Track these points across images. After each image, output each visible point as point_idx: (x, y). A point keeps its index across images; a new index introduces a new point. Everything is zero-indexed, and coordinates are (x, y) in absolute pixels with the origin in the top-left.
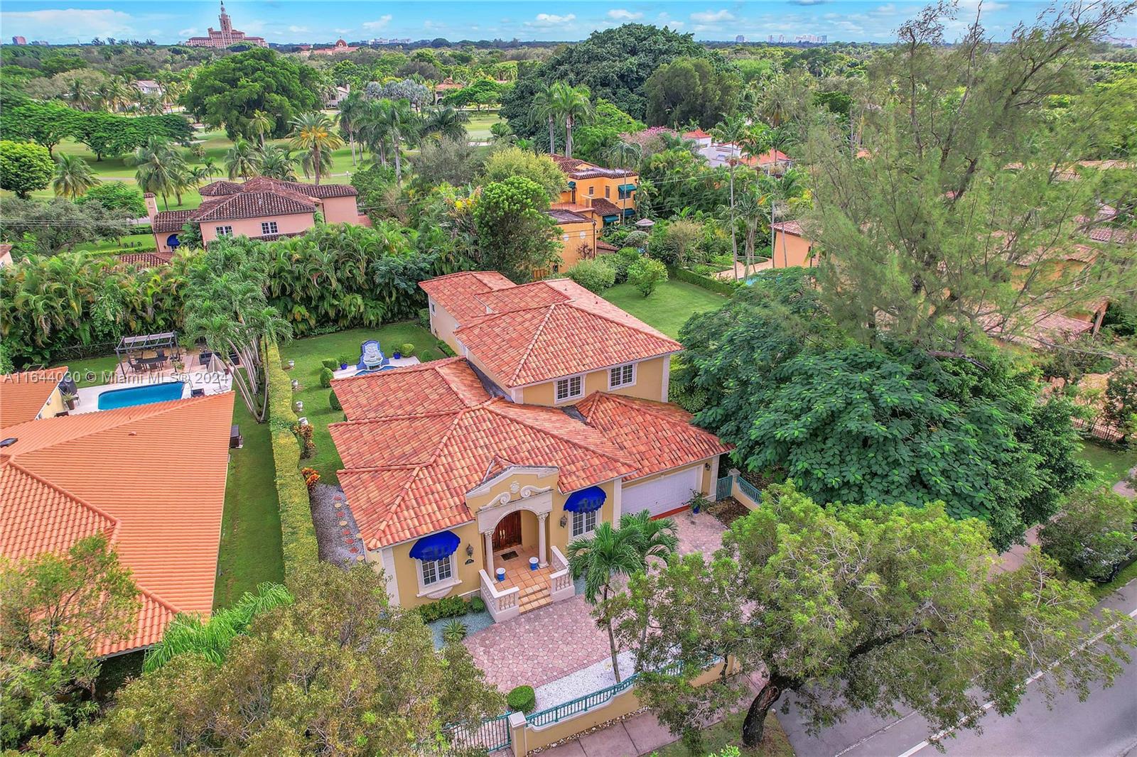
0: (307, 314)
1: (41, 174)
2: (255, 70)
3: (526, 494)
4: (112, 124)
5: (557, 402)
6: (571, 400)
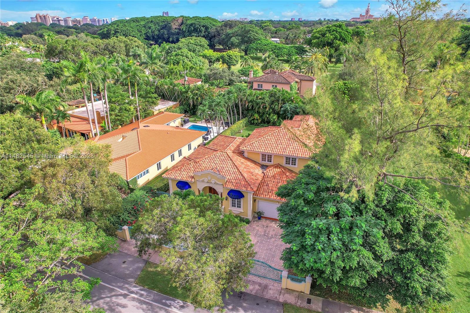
0: (258, 118)
2: (334, 31)
3: (213, 182)
5: (261, 161)
6: (266, 163)
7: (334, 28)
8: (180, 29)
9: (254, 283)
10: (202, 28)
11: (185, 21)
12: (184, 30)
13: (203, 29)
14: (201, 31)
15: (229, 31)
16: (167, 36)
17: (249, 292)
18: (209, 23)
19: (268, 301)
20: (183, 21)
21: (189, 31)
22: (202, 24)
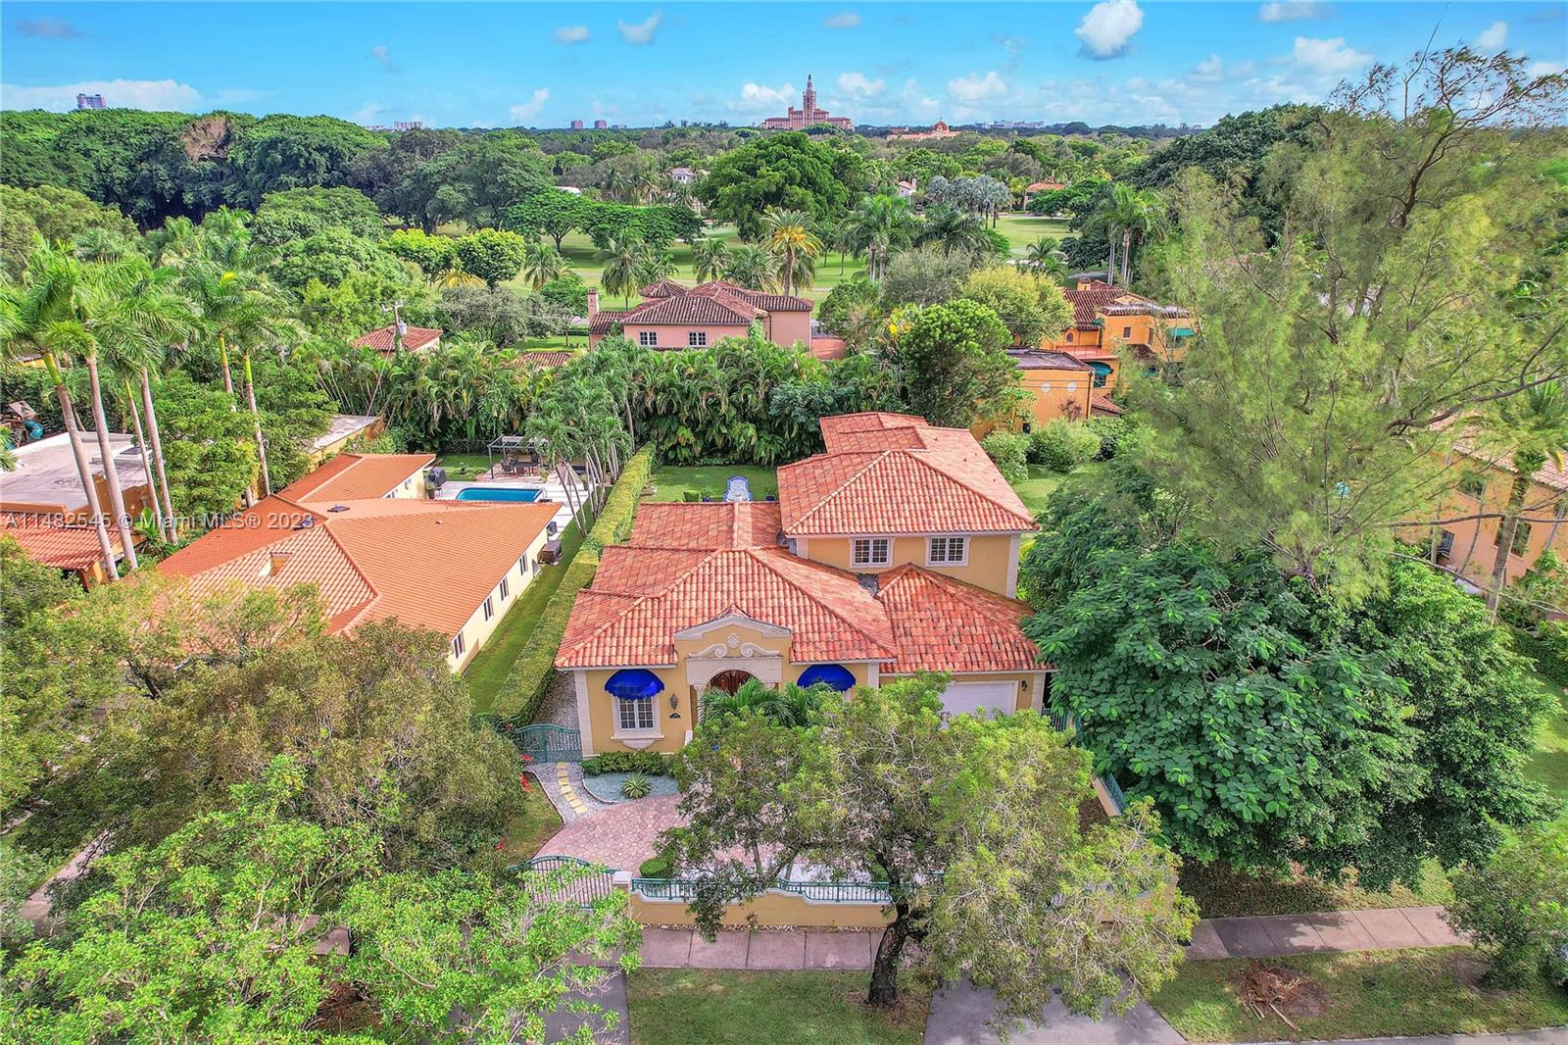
0: (692, 439)
1: (510, 264)
2: (780, 157)
3: (748, 653)
4: (618, 216)
5: (852, 565)
6: (872, 567)
7: (778, 148)
8: (221, 161)
10: (316, 155)
11: (237, 133)
12: (241, 161)
13: (322, 160)
14: (311, 167)
15: (427, 166)
16: (169, 185)
18: (341, 140)
20: (228, 130)
21: (261, 167)
22: (315, 142)
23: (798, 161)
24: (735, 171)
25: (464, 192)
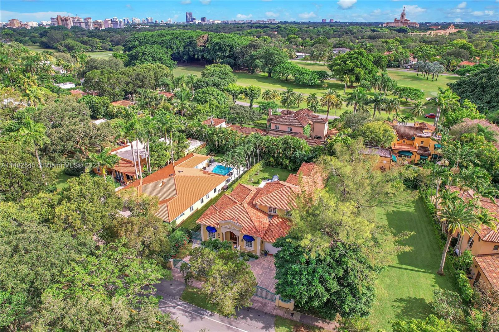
0: (273, 161)
2: (355, 58)
3: (233, 229)
5: (268, 212)
6: (272, 213)
7: (355, 55)
8: (205, 47)
9: (258, 301)
10: (227, 47)
11: (210, 39)
12: (209, 47)
13: (228, 49)
14: (225, 51)
15: (253, 53)
16: (192, 53)
17: (254, 307)
18: (234, 43)
19: (266, 314)
20: (208, 38)
21: (213, 50)
22: (227, 44)
23: (360, 60)
24: (340, 62)
25: (262, 62)
